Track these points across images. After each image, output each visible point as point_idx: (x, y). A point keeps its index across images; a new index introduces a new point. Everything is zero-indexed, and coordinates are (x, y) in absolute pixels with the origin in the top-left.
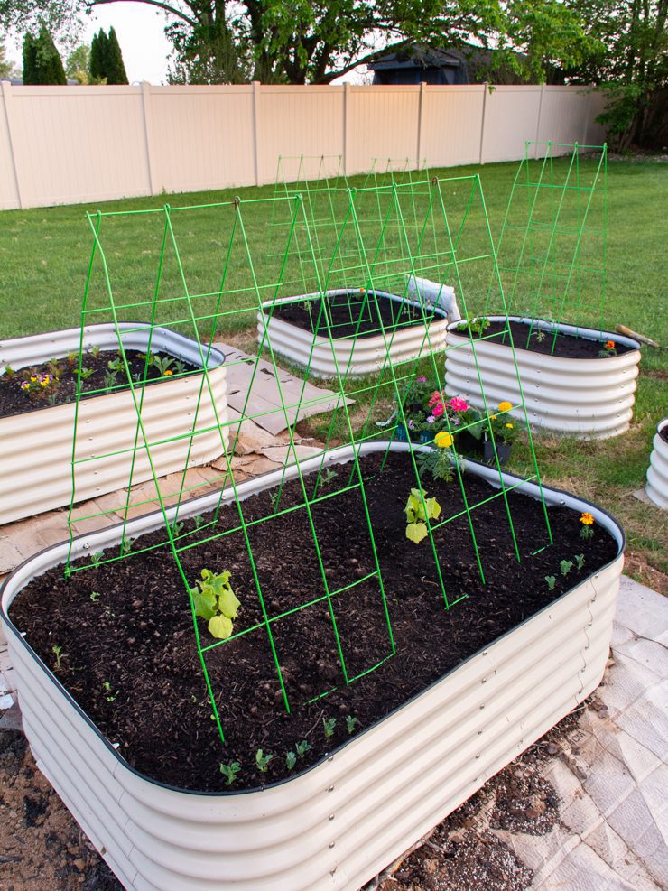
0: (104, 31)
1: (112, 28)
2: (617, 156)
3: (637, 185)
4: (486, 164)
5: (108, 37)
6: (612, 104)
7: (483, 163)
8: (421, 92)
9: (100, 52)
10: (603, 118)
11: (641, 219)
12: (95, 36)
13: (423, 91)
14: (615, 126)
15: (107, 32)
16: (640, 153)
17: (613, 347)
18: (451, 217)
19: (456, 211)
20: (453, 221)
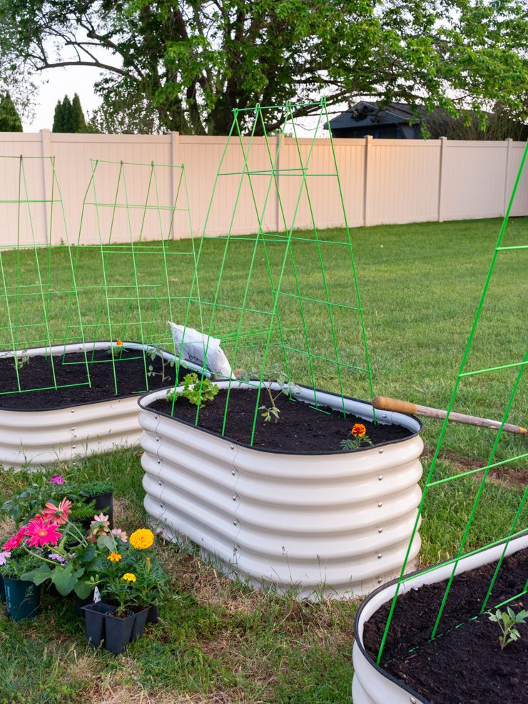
0: (68, 97)
1: (76, 95)
4: (445, 222)
5: (71, 103)
7: (441, 220)
8: (366, 146)
9: (63, 118)
12: (59, 102)
13: (369, 145)
15: (71, 98)
17: (364, 433)
18: (364, 269)
19: (374, 264)
20: (362, 273)
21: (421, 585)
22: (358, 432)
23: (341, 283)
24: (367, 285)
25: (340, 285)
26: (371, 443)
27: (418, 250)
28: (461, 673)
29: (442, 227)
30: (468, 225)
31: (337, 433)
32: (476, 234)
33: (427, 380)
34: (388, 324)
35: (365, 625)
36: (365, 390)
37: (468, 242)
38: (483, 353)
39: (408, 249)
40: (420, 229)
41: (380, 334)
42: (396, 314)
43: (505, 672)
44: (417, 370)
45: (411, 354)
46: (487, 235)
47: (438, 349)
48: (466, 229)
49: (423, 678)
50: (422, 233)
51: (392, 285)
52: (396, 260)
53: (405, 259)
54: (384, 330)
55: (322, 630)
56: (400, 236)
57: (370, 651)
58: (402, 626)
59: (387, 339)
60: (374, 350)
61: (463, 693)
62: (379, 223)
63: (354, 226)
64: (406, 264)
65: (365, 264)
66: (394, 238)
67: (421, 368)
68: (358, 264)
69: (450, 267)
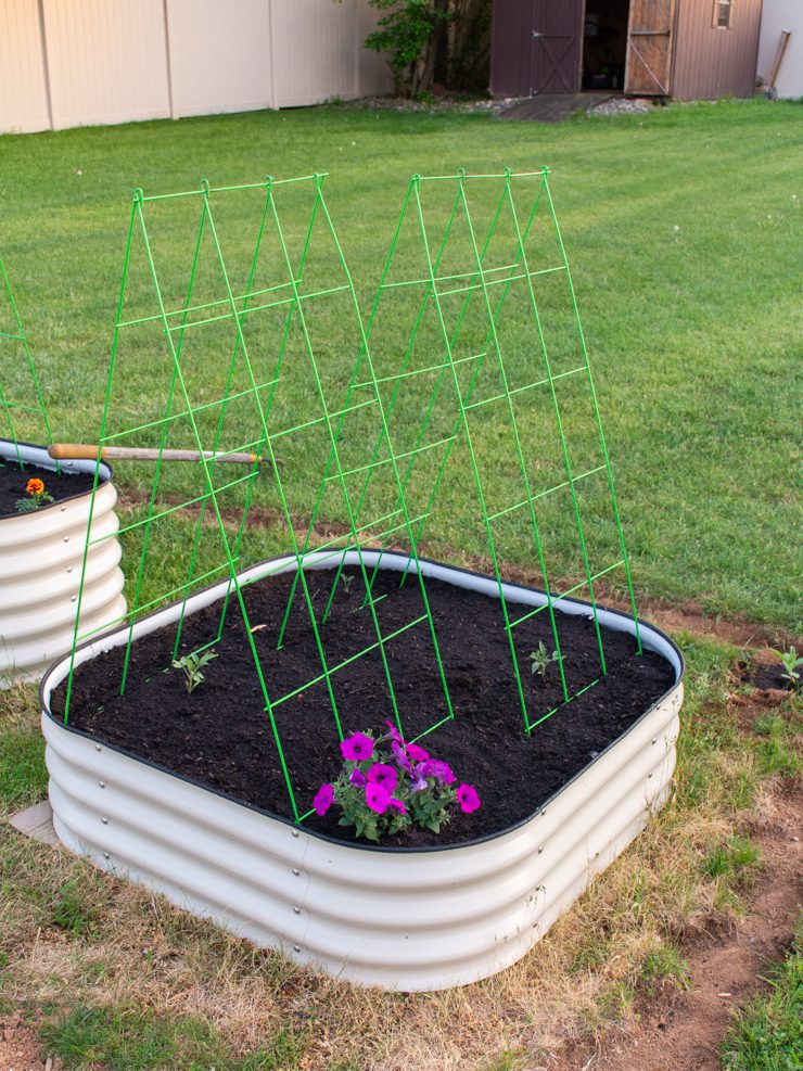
2: (411, 103)
3: (416, 152)
6: (392, 16)
7: (176, 117)
10: (377, 41)
11: (391, 209)
14: (399, 53)
16: (446, 98)
17: (42, 489)
18: (53, 216)
19: (68, 205)
20: (50, 223)
21: (111, 648)
22: (35, 488)
23: (18, 244)
24: (58, 246)
25: (15, 248)
26: (52, 499)
27: (138, 176)
28: (147, 719)
29: (176, 131)
30: (217, 125)
31: (13, 490)
32: (228, 144)
33: (143, 398)
34: (89, 312)
35: (53, 693)
36: (58, 419)
37: (214, 159)
38: (221, 351)
39: (121, 175)
40: (142, 133)
41: (79, 330)
42: (102, 295)
43: (189, 711)
44: (132, 383)
45: (122, 359)
46: (243, 144)
47: (161, 349)
48: (213, 135)
49: (109, 729)
50: (145, 144)
51: (96, 243)
52: (103, 197)
53: (116, 195)
54: (85, 323)
55: (15, 715)
56: (109, 150)
57: (56, 714)
58: (90, 689)
59: (88, 337)
60: (70, 357)
61: (148, 735)
62: (75, 124)
63: (33, 131)
64: (119, 203)
65: (55, 207)
66: (99, 155)
67: (135, 380)
68: (43, 206)
69: (185, 208)
